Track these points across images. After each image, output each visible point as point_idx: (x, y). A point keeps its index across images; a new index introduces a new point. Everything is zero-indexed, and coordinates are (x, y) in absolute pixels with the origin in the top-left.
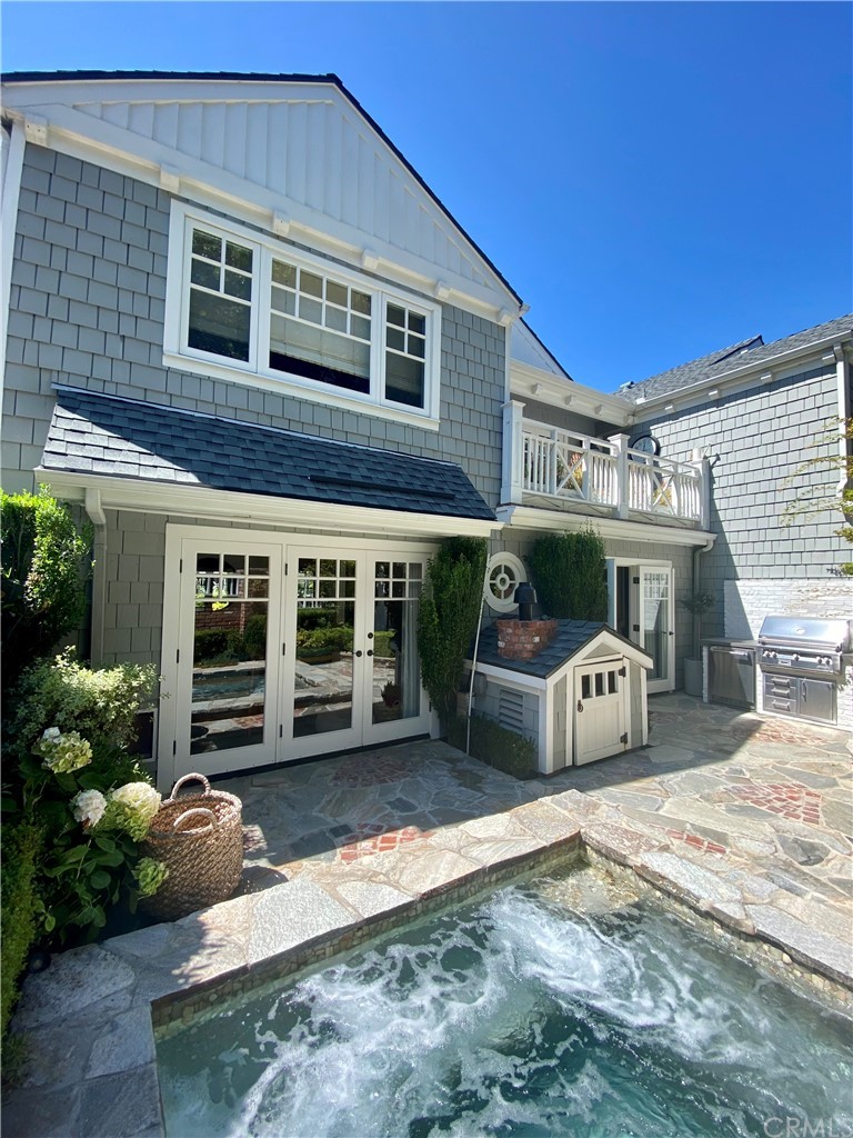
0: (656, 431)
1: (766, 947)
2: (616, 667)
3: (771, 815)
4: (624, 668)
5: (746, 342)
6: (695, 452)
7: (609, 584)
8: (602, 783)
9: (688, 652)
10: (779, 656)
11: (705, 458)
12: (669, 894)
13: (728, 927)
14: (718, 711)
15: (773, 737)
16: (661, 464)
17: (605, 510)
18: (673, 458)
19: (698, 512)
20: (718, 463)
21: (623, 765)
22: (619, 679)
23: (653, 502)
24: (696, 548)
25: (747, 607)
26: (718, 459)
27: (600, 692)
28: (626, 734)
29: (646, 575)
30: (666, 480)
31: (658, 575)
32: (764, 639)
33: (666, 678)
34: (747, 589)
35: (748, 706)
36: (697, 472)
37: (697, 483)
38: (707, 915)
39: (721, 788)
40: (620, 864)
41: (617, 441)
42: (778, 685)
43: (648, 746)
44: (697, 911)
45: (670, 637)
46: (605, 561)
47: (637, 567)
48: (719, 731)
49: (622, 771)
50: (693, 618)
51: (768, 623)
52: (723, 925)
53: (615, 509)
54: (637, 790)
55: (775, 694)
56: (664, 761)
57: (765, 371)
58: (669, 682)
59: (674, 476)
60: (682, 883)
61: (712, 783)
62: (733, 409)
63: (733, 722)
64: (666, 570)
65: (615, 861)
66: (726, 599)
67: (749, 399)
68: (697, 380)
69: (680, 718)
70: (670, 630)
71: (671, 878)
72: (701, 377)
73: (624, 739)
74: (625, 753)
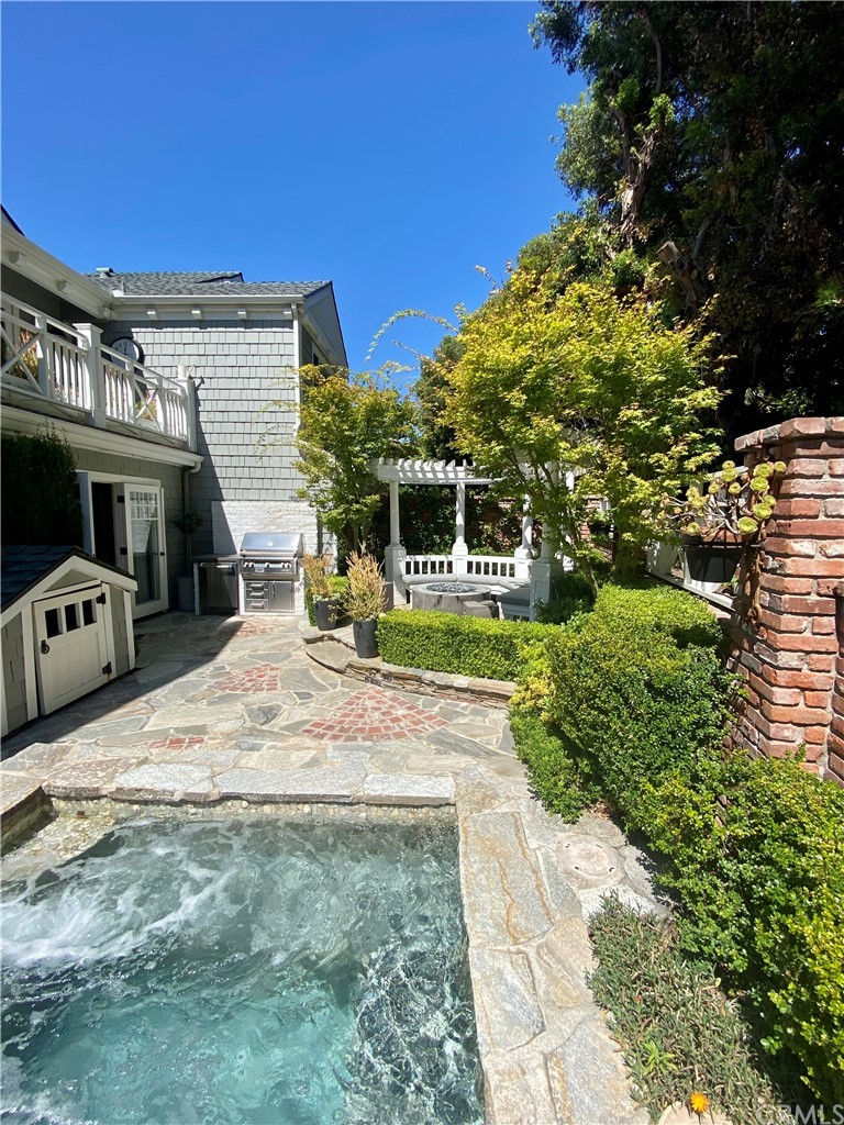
0: (140, 335)
1: (229, 803)
2: (93, 595)
3: (243, 695)
4: (103, 595)
5: (229, 273)
6: (180, 369)
7: (82, 502)
8: (78, 723)
9: (180, 570)
10: (256, 565)
11: (190, 378)
12: (146, 803)
13: (200, 803)
14: (208, 620)
15: (251, 632)
16: (146, 374)
17: (76, 413)
18: (159, 370)
19: (185, 433)
20: (202, 385)
21: (107, 696)
22: (98, 607)
23: (136, 413)
24: (186, 469)
25: (232, 526)
26: (203, 382)
27: (72, 625)
28: (109, 664)
29: (132, 493)
30: (152, 392)
31: (146, 494)
32: (244, 552)
33: (159, 599)
34: (231, 510)
35: (233, 611)
36: (183, 390)
37: (183, 403)
38: (182, 802)
39: (205, 687)
40: (92, 799)
41: (85, 331)
42: (255, 589)
43: (136, 669)
44: (172, 804)
45: (161, 557)
46: (75, 474)
47: (121, 485)
48: (207, 638)
49: (105, 703)
50: (185, 537)
51: (248, 538)
52: (195, 804)
53: (88, 414)
54: (121, 717)
55: (254, 597)
56: (152, 679)
57: (242, 306)
58: (163, 602)
59: (158, 390)
60: (158, 787)
61: (195, 685)
62: (215, 335)
63: (219, 628)
64: (154, 488)
65: (87, 799)
66: (214, 519)
67: (228, 329)
68: (180, 293)
69: (172, 634)
70: (161, 550)
71: (147, 787)
72: (184, 291)
73: (107, 669)
74: (110, 683)
